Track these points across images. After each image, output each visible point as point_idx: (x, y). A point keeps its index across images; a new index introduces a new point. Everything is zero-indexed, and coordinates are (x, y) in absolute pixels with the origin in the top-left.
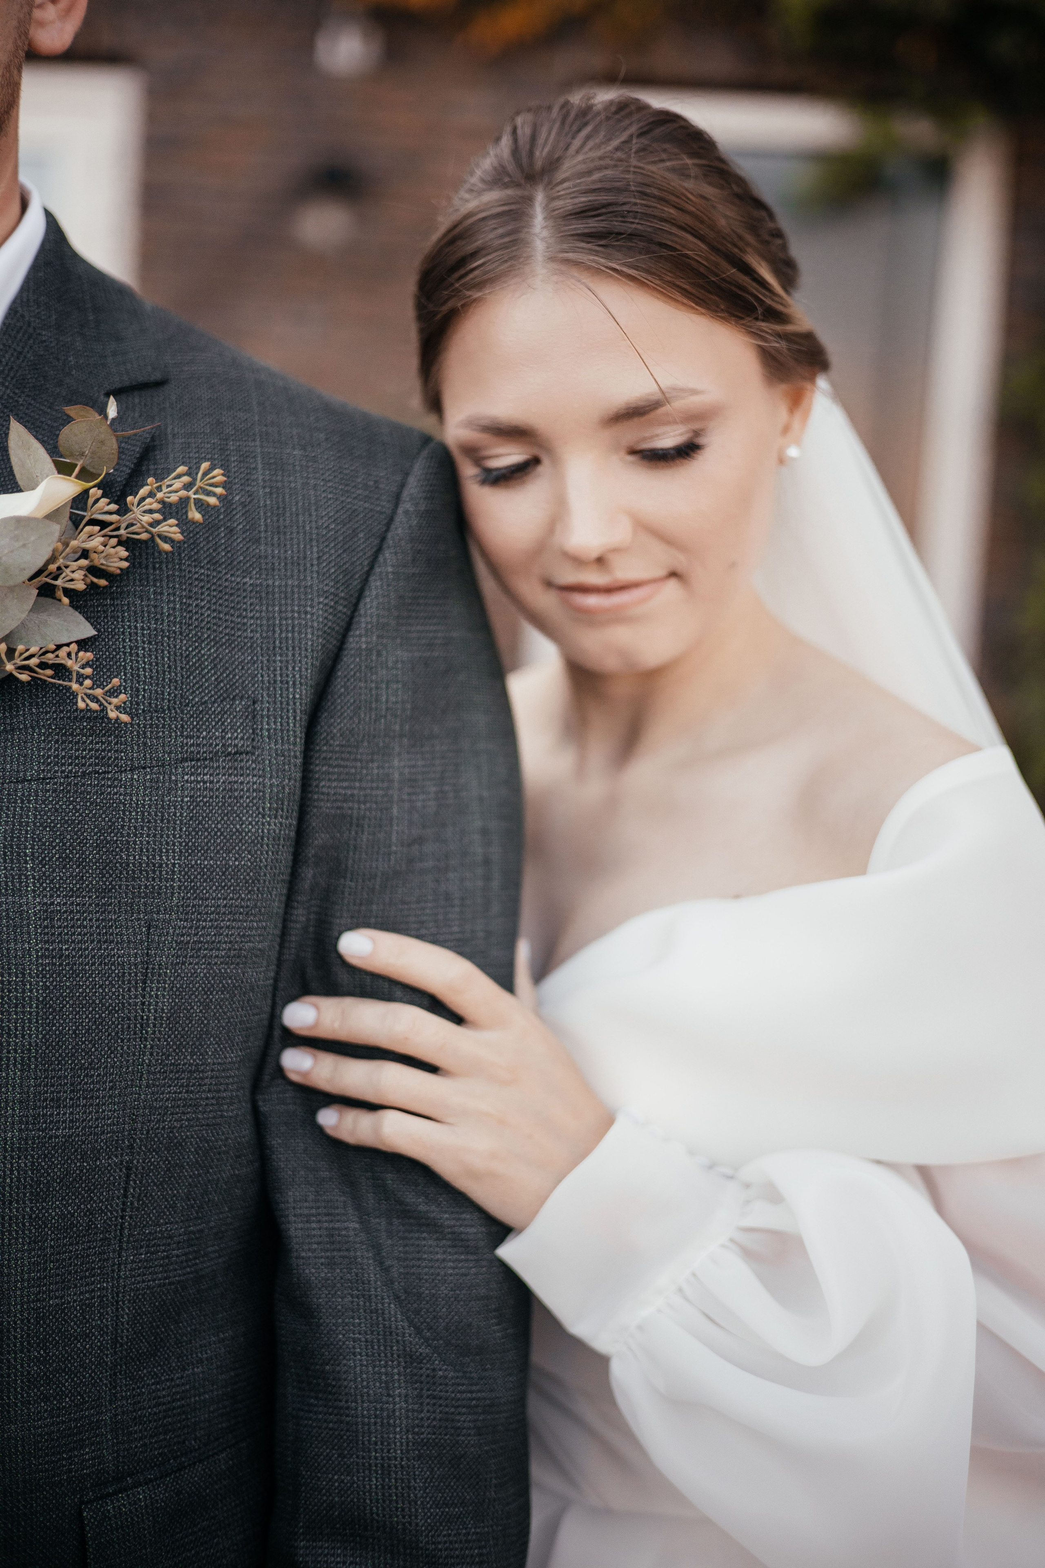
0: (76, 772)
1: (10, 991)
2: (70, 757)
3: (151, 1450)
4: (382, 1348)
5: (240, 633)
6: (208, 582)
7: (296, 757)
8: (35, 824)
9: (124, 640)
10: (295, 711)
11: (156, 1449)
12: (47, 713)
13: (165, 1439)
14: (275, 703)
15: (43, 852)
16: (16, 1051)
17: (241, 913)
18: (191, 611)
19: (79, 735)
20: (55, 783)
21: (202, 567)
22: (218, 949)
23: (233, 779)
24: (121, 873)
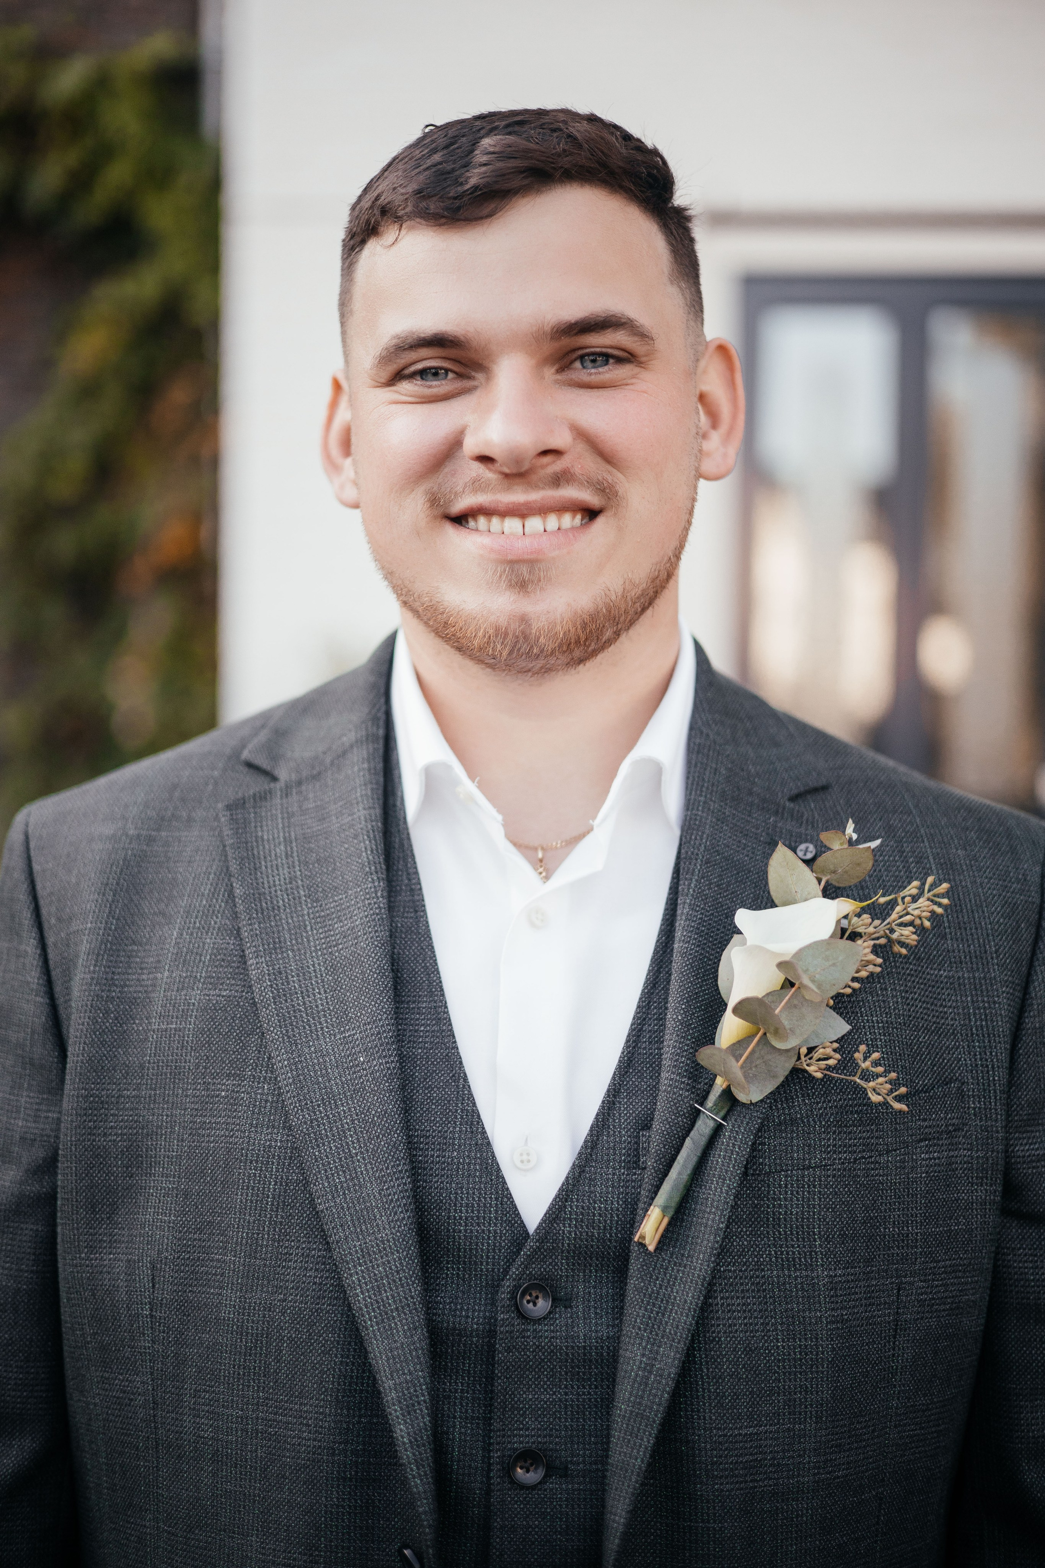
0: (850, 1159)
1: (806, 1354)
2: (845, 1146)
5: (943, 1021)
6: (917, 976)
7: (998, 1132)
8: (820, 1206)
9: (865, 1033)
10: (995, 1092)
12: (818, 1103)
14: (978, 1084)
15: (827, 1231)
16: (811, 1405)
17: (960, 1271)
18: (908, 1004)
19: (851, 1126)
20: (834, 1170)
21: (911, 964)
22: (945, 1304)
23: (951, 1153)
24: (880, 1244)
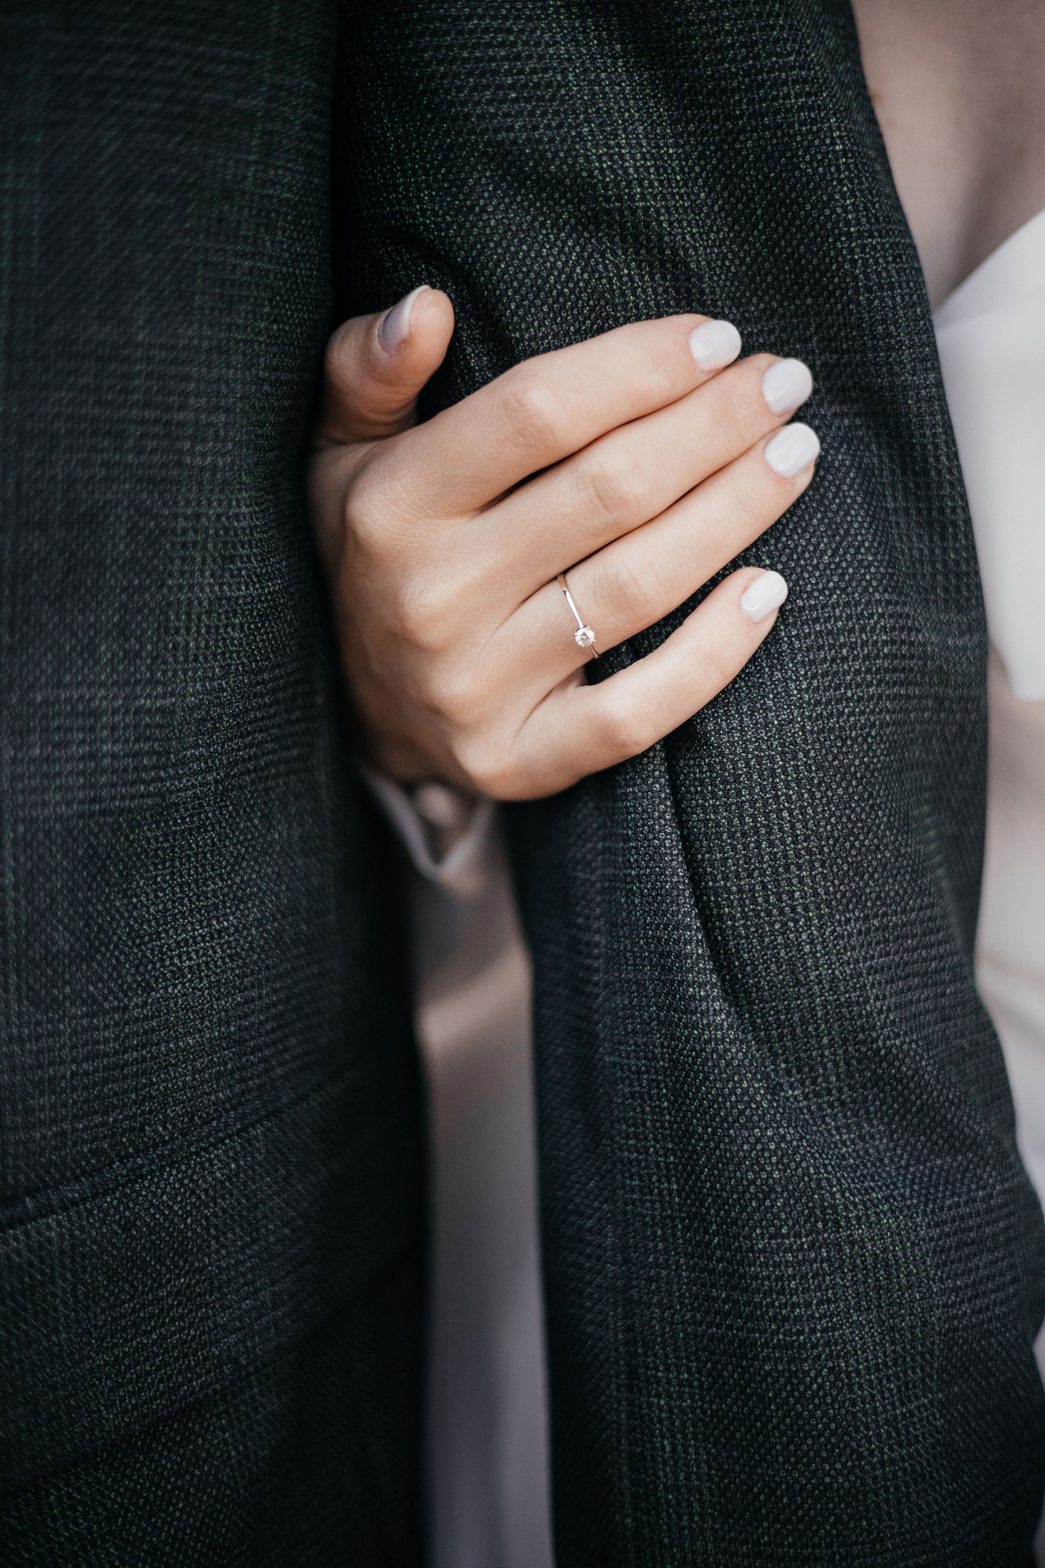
3: (75, 1144)
4: (772, 899)
11: (85, 1142)
13: (104, 1124)
